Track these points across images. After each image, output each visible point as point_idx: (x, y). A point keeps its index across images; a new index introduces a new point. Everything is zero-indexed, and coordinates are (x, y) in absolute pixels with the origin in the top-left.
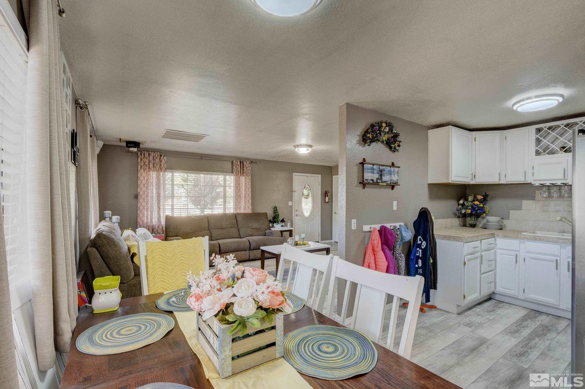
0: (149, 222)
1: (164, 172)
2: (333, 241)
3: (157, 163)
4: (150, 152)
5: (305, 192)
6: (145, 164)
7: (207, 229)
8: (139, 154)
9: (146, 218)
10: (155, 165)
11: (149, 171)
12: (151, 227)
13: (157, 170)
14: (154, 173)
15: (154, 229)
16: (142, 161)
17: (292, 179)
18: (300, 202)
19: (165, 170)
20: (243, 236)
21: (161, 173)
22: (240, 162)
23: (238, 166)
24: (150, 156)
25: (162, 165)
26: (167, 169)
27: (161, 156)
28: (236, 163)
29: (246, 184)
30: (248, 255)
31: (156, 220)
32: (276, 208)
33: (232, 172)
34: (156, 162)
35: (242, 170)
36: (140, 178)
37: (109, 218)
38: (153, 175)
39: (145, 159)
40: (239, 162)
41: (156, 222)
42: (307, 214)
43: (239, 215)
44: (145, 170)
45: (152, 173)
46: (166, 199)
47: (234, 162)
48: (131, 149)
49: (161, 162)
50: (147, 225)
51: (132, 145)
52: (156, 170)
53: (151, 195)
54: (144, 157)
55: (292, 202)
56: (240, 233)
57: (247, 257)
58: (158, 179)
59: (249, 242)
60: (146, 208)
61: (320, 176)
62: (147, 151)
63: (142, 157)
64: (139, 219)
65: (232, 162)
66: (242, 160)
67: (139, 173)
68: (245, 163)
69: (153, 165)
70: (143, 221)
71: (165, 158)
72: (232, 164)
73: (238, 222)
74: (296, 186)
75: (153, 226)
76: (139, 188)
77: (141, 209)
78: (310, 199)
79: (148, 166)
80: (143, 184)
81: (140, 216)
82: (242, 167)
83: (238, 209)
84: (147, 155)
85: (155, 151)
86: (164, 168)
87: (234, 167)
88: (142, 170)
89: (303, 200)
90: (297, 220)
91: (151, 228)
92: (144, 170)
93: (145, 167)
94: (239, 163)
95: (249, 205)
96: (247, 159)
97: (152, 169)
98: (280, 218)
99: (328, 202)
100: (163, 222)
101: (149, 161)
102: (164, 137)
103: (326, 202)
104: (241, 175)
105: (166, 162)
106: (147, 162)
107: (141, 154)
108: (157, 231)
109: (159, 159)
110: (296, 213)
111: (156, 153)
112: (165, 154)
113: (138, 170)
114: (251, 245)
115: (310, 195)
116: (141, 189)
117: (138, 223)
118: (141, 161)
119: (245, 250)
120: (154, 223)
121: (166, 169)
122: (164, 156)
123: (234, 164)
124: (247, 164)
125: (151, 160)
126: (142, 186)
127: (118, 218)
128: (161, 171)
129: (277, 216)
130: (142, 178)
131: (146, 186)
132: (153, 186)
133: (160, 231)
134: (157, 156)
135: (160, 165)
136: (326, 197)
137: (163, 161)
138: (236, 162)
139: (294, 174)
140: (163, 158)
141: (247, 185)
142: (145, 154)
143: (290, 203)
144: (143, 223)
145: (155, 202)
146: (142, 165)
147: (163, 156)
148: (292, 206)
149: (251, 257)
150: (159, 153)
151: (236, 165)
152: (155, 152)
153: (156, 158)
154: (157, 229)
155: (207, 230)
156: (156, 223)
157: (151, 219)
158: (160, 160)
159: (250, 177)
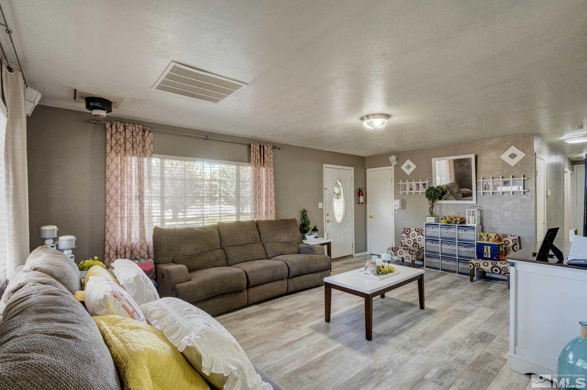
0: (126, 240)
1: (150, 157)
2: (368, 253)
3: (138, 142)
4: (127, 124)
5: (337, 190)
6: (119, 142)
7: (220, 247)
8: (108, 125)
9: (119, 232)
10: (135, 146)
11: (125, 155)
12: (129, 248)
13: (139, 154)
14: (133, 159)
15: (134, 250)
16: (113, 139)
17: (323, 173)
18: (331, 204)
19: (151, 155)
20: (271, 256)
21: (145, 160)
22: (260, 146)
23: (257, 152)
24: (127, 130)
25: (147, 145)
26: (155, 153)
27: (144, 131)
28: (255, 148)
29: (267, 179)
30: (286, 286)
31: (138, 236)
32: (306, 211)
33: (249, 161)
34: (136, 141)
35: (262, 158)
36: (110, 167)
37: (53, 239)
38: (133, 161)
39: (118, 136)
40: (258, 146)
41: (136, 239)
42: (339, 219)
43: (261, 224)
44: (119, 154)
45: (129, 159)
46: (153, 200)
47: (252, 145)
48: (95, 112)
49: (144, 141)
50: (121, 245)
51: (97, 104)
52: (137, 153)
53: (129, 195)
54: (117, 131)
55: (323, 204)
56: (267, 251)
57: (285, 290)
58: (140, 168)
59: (287, 266)
60: (119, 215)
61: (353, 168)
62: (121, 122)
63: (113, 132)
64: (108, 236)
65: (249, 146)
66: (262, 144)
67: (108, 158)
68: (266, 148)
69: (131, 146)
70: (115, 239)
71: (151, 134)
72: (248, 149)
73: (261, 235)
74: (327, 182)
75: (132, 246)
76: (108, 183)
77: (111, 218)
78: (342, 199)
79: (123, 146)
80: (115, 177)
81: (110, 230)
82: (262, 153)
83: (257, 214)
84: (122, 128)
85: (134, 122)
86: (149, 151)
87: (252, 153)
88: (113, 154)
89: (335, 200)
90: (328, 228)
91: (129, 250)
92: (117, 153)
93: (119, 148)
94: (258, 148)
95: (272, 208)
96: (268, 143)
97: (131, 152)
98: (311, 226)
99: (362, 203)
100: (149, 239)
101: (125, 139)
102: (159, 88)
103: (359, 203)
104: (261, 166)
105: (152, 142)
106: (122, 140)
107: (111, 126)
108: (139, 253)
109: (142, 136)
110: (328, 218)
111: (137, 125)
112: (151, 128)
113: (106, 152)
114: (290, 270)
115: (342, 194)
116: (112, 185)
117: (106, 243)
118: (111, 138)
119: (282, 279)
120: (134, 241)
121: (153, 153)
122: (149, 132)
123: (252, 149)
124: (268, 150)
125: (127, 136)
126: (112, 179)
127: (70, 240)
128: (145, 156)
129: (308, 223)
130: (112, 166)
131: (119, 179)
132: (131, 179)
133: (143, 253)
134: (138, 131)
135: (144, 146)
136: (359, 195)
137: (148, 140)
138: (255, 146)
139: (325, 165)
140: (148, 136)
141: (269, 179)
142: (118, 127)
143: (320, 205)
144: (116, 242)
145: (136, 207)
146: (113, 145)
147: (147, 132)
148: (322, 209)
149: (291, 289)
150: (141, 126)
151: (255, 151)
152: (134, 124)
153: (138, 134)
154: (138, 250)
155: (219, 249)
156: (137, 241)
157: (129, 235)
158: (142, 138)
159: (272, 169)
